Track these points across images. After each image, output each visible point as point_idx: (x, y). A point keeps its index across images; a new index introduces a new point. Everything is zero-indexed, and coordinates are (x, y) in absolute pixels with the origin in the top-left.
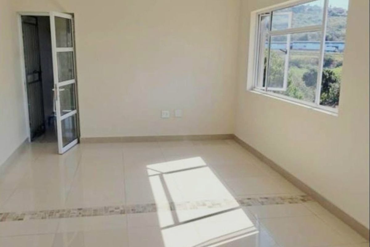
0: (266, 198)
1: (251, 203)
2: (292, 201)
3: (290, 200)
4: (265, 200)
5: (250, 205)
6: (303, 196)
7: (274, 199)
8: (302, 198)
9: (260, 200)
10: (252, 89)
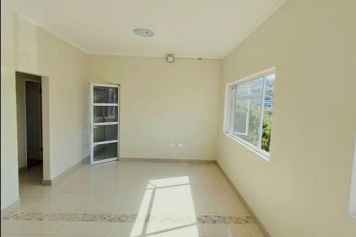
0: (219, 217)
1: (206, 221)
2: (237, 221)
3: (236, 220)
4: (218, 218)
5: (204, 222)
6: (247, 217)
7: (224, 219)
8: (246, 219)
9: (214, 218)
10: (226, 133)
